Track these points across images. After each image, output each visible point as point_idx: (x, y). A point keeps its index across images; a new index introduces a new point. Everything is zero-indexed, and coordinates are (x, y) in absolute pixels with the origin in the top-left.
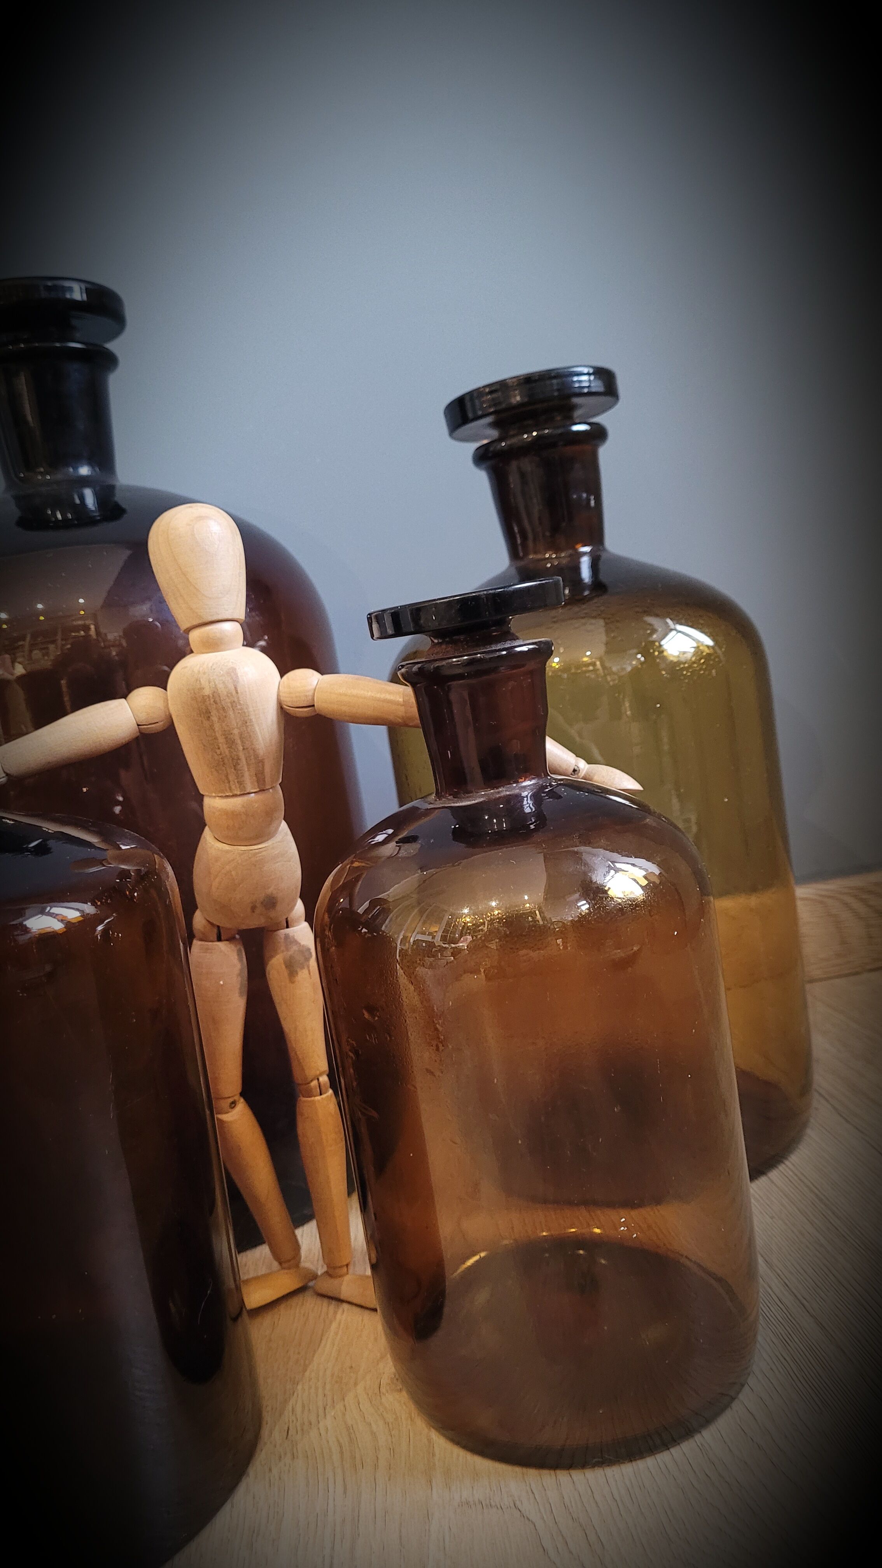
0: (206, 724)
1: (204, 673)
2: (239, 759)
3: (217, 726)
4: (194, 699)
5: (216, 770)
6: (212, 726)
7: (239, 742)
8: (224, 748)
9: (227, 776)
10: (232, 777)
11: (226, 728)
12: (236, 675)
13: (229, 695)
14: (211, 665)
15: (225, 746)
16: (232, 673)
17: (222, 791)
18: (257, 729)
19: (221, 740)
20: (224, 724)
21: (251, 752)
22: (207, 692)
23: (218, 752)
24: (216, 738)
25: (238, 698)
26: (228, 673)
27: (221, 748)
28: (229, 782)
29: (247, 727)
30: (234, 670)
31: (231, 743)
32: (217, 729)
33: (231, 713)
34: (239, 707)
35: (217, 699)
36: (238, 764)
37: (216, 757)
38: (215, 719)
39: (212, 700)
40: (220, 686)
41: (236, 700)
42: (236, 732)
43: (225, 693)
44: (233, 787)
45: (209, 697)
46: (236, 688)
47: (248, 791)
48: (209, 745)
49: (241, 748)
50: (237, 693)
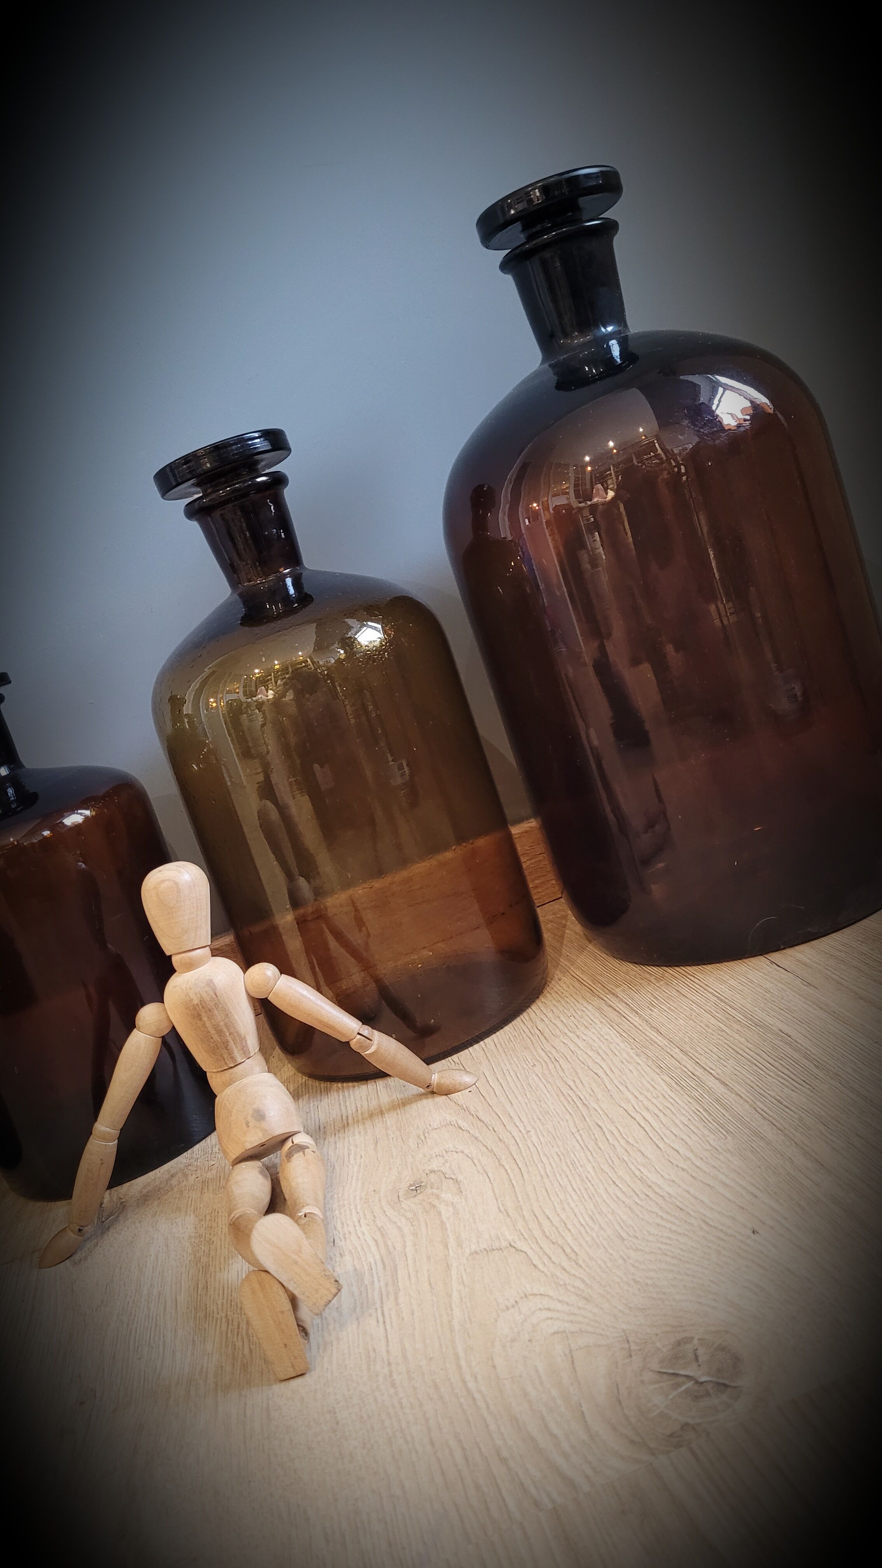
0: (200, 1024)
1: (191, 989)
2: (228, 1042)
3: (208, 1024)
4: (187, 1008)
5: (214, 1054)
6: (204, 1025)
7: (226, 1030)
8: (216, 1037)
9: (222, 1056)
10: (225, 1056)
11: (215, 1023)
12: (213, 984)
13: (212, 999)
14: (193, 981)
15: (216, 1036)
16: (210, 983)
17: (221, 1067)
18: (236, 1017)
19: (213, 1032)
20: (213, 1021)
21: (236, 1034)
22: (196, 1002)
23: (212, 1040)
24: (209, 1032)
25: (219, 1000)
26: (208, 985)
27: (214, 1038)
28: (224, 1060)
29: (229, 1018)
30: (211, 981)
31: (220, 1032)
32: (208, 1026)
33: (216, 1012)
34: (220, 1006)
35: (204, 1005)
36: (228, 1045)
37: (212, 1045)
38: (205, 1019)
39: (200, 1007)
40: (204, 995)
41: (217, 1002)
42: (222, 1023)
43: (209, 999)
44: (228, 1062)
45: (198, 1005)
46: (215, 994)
47: (239, 1062)
48: (206, 1038)
49: (228, 1034)
50: (217, 996)
